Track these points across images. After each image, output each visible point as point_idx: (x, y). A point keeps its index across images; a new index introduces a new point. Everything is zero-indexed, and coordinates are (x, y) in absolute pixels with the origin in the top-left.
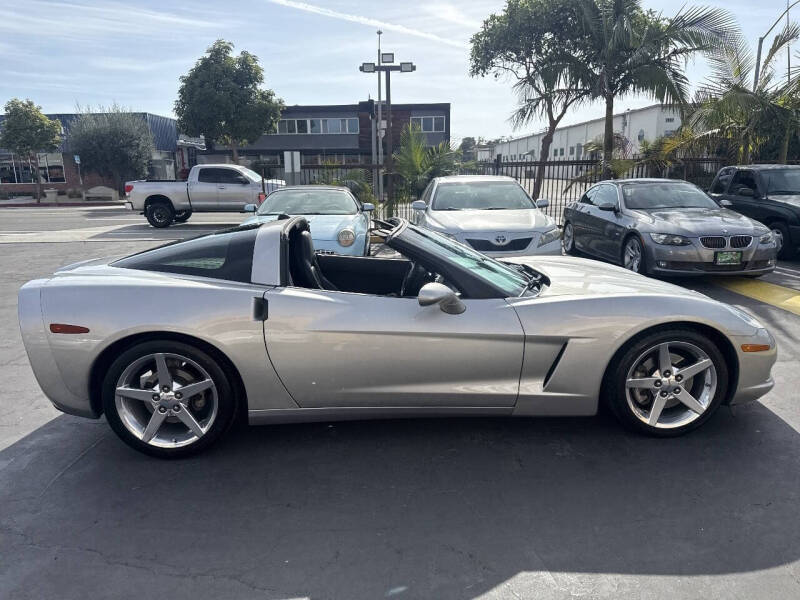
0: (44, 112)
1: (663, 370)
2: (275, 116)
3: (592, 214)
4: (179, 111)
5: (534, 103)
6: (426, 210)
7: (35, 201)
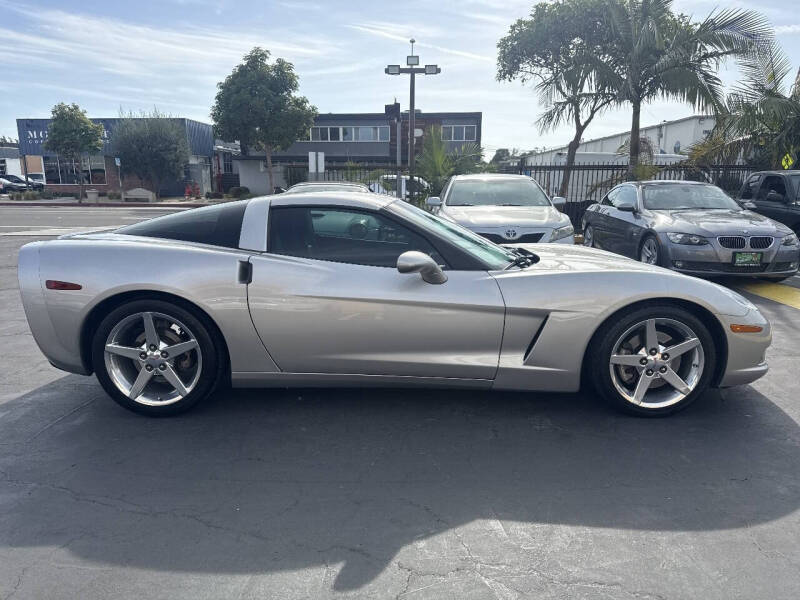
0: (89, 116)
1: (649, 349)
2: (308, 123)
3: (611, 215)
4: (215, 117)
5: (560, 107)
6: (441, 205)
7: (77, 201)
